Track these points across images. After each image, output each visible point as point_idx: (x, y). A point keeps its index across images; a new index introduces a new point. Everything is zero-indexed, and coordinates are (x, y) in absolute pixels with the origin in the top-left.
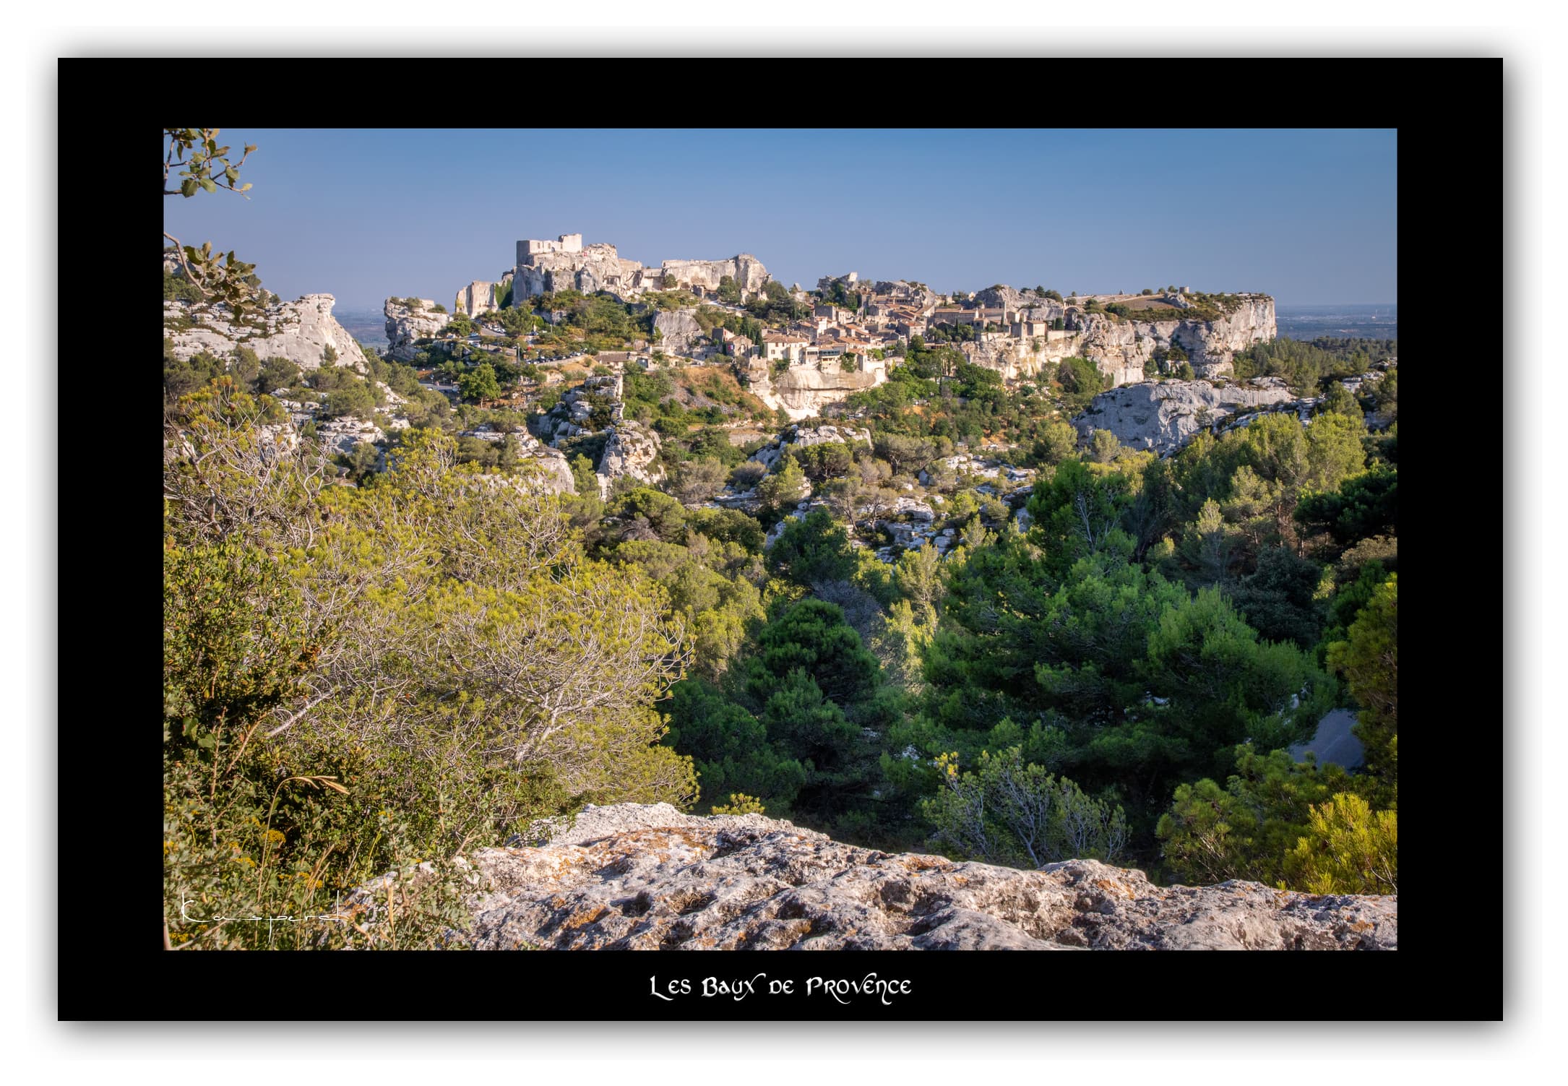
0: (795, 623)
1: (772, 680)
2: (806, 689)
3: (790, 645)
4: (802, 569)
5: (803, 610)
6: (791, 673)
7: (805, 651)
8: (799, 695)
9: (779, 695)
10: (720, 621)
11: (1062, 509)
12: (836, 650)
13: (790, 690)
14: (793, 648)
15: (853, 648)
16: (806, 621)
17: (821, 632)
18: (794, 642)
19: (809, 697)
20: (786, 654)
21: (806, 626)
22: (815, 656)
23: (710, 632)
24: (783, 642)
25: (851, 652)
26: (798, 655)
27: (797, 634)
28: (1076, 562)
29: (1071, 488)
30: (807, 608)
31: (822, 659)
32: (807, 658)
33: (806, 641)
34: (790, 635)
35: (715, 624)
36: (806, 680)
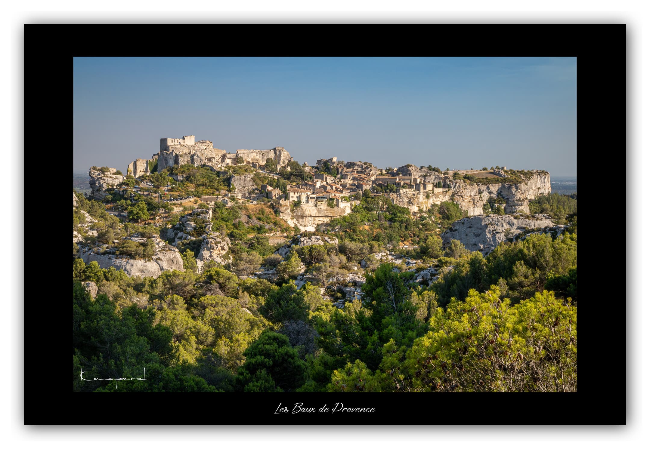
0: (262, 345)
1: (248, 376)
2: (266, 381)
3: (259, 357)
4: (279, 314)
5: (266, 338)
6: (258, 373)
7: (266, 360)
8: (262, 384)
9: (251, 384)
10: (244, 340)
11: (378, 290)
12: (283, 358)
13: (257, 381)
14: (260, 358)
15: (293, 358)
16: (268, 344)
17: (276, 350)
18: (261, 355)
19: (267, 384)
20: (256, 362)
21: (267, 347)
22: (271, 363)
23: (239, 346)
24: (256, 355)
25: (292, 361)
26: (262, 362)
27: (263, 351)
28: (384, 318)
29: (383, 279)
30: (269, 337)
31: (276, 364)
32: (267, 364)
33: (267, 355)
34: (259, 351)
35: (241, 341)
36: (266, 376)
